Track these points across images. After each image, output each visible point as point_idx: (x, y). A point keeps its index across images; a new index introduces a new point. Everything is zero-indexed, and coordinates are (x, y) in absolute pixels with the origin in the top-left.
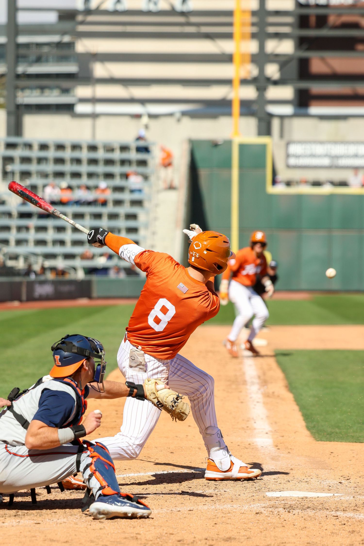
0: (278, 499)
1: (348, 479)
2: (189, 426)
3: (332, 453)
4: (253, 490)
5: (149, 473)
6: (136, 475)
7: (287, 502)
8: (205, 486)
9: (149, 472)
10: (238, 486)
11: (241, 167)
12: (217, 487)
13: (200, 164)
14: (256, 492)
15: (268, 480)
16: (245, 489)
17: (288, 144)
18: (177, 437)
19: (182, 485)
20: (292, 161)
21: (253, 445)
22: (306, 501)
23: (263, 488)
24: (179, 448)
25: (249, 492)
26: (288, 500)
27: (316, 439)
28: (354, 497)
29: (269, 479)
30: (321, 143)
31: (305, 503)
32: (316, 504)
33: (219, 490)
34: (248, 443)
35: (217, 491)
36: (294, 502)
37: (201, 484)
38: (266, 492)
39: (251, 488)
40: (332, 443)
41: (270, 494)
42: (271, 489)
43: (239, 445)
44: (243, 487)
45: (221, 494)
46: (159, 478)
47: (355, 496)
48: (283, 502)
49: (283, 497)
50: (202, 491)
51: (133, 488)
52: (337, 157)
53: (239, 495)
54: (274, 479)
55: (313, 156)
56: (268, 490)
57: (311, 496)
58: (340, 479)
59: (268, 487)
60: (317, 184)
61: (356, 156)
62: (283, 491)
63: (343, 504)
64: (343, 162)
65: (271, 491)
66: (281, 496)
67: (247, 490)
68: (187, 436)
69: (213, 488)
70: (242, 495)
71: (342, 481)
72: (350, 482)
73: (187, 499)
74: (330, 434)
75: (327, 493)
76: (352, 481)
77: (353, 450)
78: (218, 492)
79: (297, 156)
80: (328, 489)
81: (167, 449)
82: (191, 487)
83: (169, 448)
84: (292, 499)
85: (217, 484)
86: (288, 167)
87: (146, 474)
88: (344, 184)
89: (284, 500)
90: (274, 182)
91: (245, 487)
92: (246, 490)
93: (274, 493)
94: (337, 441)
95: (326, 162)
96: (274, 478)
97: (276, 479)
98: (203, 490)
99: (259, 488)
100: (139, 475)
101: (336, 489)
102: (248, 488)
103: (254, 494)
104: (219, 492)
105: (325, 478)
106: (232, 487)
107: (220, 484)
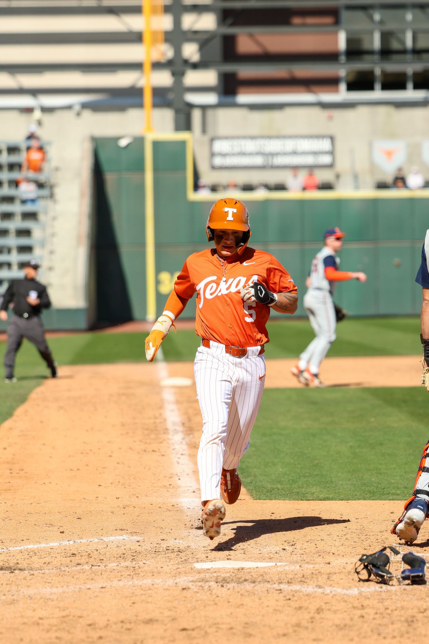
0: (208, 571)
1: (292, 545)
2: (99, 485)
3: (273, 513)
4: (179, 561)
5: (52, 544)
6: (36, 546)
7: (219, 575)
8: (120, 558)
9: (51, 543)
10: (159, 557)
11: (156, 170)
12: (135, 558)
13: (105, 166)
14: (182, 563)
15: (197, 549)
16: (169, 560)
17: (212, 140)
18: (85, 499)
19: (92, 557)
20: (218, 161)
21: (177, 506)
22: (242, 573)
23: (191, 559)
24: (87, 512)
25: (173, 563)
26: (221, 572)
27: (253, 498)
28: (300, 566)
29: (197, 548)
30: (253, 138)
31: (242, 575)
32: (255, 576)
33: (136, 562)
34: (171, 505)
35: (134, 563)
36: (228, 575)
37: (115, 556)
38: (194, 562)
39: (176, 559)
40: (274, 501)
41: (198, 566)
42: (199, 560)
43: (160, 507)
44: (166, 558)
45: (140, 567)
46: (64, 550)
47: (302, 565)
48: (215, 575)
49: (215, 569)
50: (117, 563)
51: (33, 562)
52: (273, 155)
53: (162, 568)
54: (203, 547)
55: (243, 154)
56: (196, 560)
57: (248, 567)
58: (283, 545)
59: (197, 557)
60: (248, 188)
61: (295, 153)
62: (214, 561)
63: (287, 576)
64: (279, 161)
65: (200, 562)
66: (212, 567)
67: (171, 561)
68: (97, 498)
69: (130, 560)
70: (165, 567)
71: (285, 548)
72: (296, 549)
73: (98, 574)
74: (270, 491)
75: (268, 562)
76: (298, 546)
77: (298, 509)
78: (136, 564)
79: (224, 155)
80: (269, 557)
81: (74, 514)
82: (103, 560)
83: (76, 513)
84: (226, 570)
85: (134, 555)
86: (213, 168)
87: (48, 545)
88: (281, 187)
89: (216, 572)
90: (196, 187)
91: (169, 558)
92: (170, 561)
93: (204, 563)
94: (278, 499)
95: (259, 161)
97: (207, 547)
98: (118, 563)
99: (186, 558)
100: (40, 546)
101: (279, 557)
102: (172, 559)
103: (180, 566)
104: (137, 565)
105: (265, 544)
106: (153, 558)
107: (137, 555)
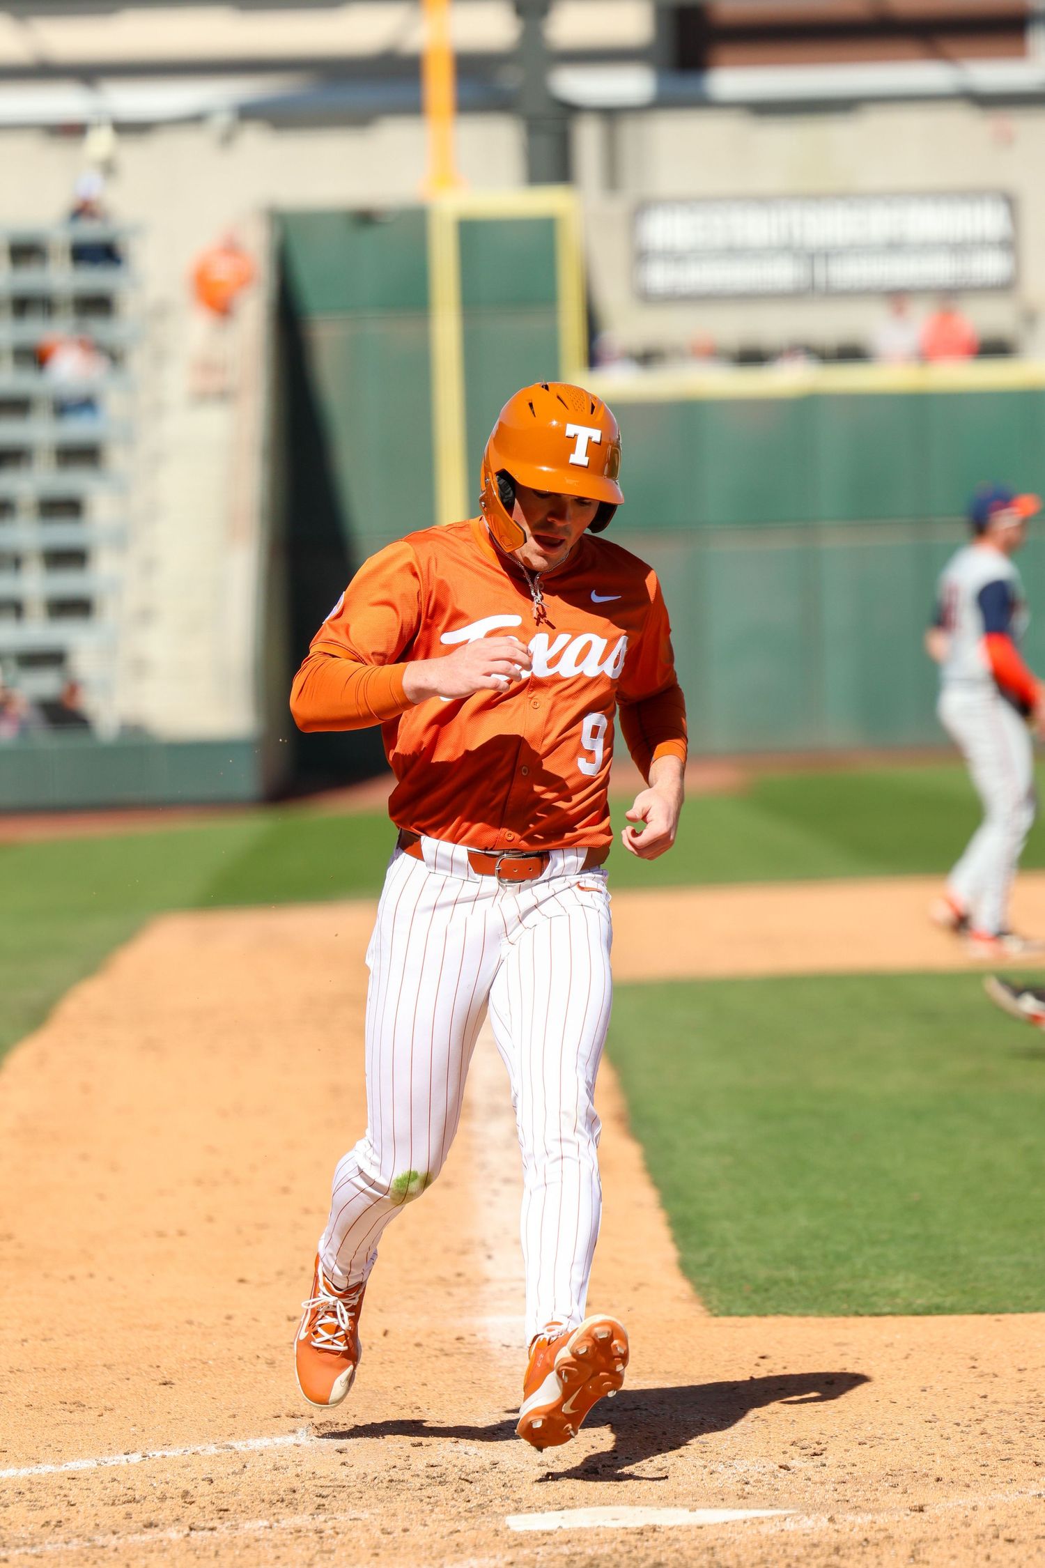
0: (547, 1539)
1: (815, 1454)
2: (242, 1281)
3: (763, 1358)
4: (460, 1510)
5: (73, 1463)
6: (24, 1472)
7: (579, 1549)
8: (279, 1504)
9: (73, 1460)
10: (403, 1497)
11: (470, 304)
12: (326, 1503)
13: (312, 294)
14: (469, 1515)
15: (519, 1470)
16: (430, 1507)
17: (642, 208)
18: (190, 1323)
19: (193, 1502)
20: (659, 277)
21: (473, 1339)
22: (651, 1543)
23: (497, 1502)
24: (194, 1364)
25: (442, 1517)
26: (585, 1541)
27: (710, 1310)
28: (831, 1520)
29: (520, 1467)
30: (763, 200)
31: (648, 1552)
32: (689, 1553)
33: (329, 1516)
34: (456, 1335)
35: (322, 1518)
36: (607, 1549)
37: (266, 1497)
38: (508, 1513)
39: (453, 1502)
40: (771, 1320)
41: (520, 1523)
42: (525, 1504)
43: (418, 1345)
44: (422, 1501)
45: (338, 1530)
46: (109, 1482)
47: (836, 1516)
48: (565, 1549)
49: (570, 1530)
50: (268, 1520)
51: (8, 1522)
52: (827, 254)
53: (405, 1530)
54: (540, 1465)
55: (734, 252)
56: (513, 1505)
57: (671, 1524)
58: (787, 1455)
59: (517, 1496)
60: (752, 357)
61: (895, 247)
62: (569, 1507)
63: (789, 1550)
64: (849, 272)
65: (527, 1510)
66: (560, 1527)
67: (436, 1510)
68: (229, 1318)
69: (311, 1509)
70: (417, 1529)
71: (791, 1464)
72: (824, 1465)
73: (207, 1554)
74: (764, 1289)
75: (734, 1508)
76: (830, 1458)
77: (845, 1344)
78: (325, 1521)
79: (676, 257)
80: (740, 1493)
81: (151, 1369)
82: (226, 1510)
83: (158, 1367)
84: (601, 1536)
85: (324, 1493)
86: (647, 298)
87: (63, 1468)
88: (852, 354)
89: (569, 1541)
90: (593, 359)
91: (432, 1500)
92: (432, 1511)
93: (539, 1515)
94: (786, 1314)
95: (783, 273)
96: (539, 1462)
97: (550, 1464)
98: (272, 1519)
99: (481, 1500)
100: (37, 1471)
101: (768, 1493)
102: (439, 1503)
103: (462, 1525)
104: (330, 1524)
105: (730, 1453)
106: (381, 1501)
107: (335, 1494)
